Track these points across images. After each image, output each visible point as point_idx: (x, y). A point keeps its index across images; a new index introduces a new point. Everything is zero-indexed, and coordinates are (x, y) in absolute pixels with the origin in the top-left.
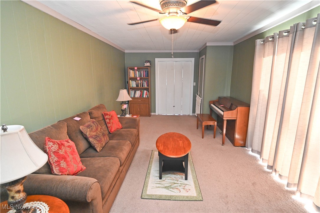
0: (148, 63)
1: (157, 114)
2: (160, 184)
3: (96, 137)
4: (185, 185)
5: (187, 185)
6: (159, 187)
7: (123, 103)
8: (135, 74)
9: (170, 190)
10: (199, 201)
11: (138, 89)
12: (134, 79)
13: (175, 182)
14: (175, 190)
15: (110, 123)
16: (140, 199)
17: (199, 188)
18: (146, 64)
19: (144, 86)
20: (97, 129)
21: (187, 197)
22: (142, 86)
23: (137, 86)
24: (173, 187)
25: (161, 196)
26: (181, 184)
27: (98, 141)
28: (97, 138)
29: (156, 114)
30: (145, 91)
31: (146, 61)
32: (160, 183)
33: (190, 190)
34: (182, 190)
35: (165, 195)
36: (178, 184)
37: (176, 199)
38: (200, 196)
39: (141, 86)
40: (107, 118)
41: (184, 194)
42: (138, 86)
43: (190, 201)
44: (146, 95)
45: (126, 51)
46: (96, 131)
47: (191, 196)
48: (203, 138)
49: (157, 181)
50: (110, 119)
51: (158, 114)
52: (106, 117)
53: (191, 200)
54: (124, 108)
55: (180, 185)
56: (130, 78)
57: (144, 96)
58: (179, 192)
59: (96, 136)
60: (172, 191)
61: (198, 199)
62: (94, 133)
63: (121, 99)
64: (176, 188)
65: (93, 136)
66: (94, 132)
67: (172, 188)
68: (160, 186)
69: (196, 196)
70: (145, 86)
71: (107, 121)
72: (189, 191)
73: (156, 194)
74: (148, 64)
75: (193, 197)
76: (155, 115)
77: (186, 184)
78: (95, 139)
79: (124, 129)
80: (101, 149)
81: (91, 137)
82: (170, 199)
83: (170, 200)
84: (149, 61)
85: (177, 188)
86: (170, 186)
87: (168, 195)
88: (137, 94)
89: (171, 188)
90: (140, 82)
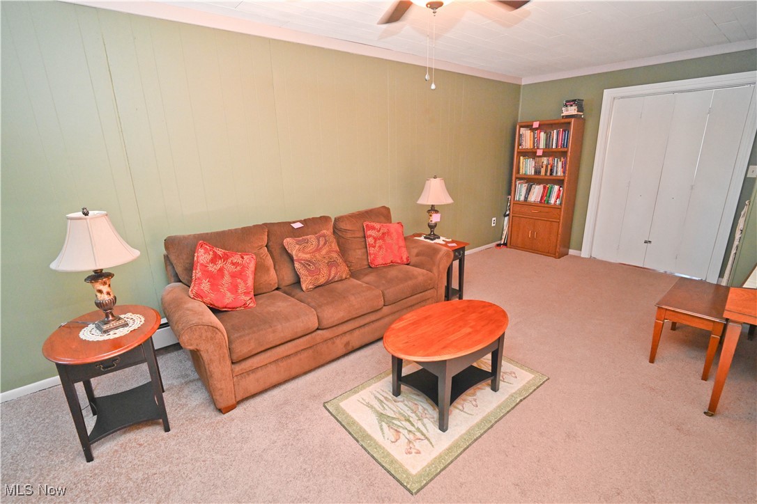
0: (571, 106)
1: (584, 253)
2: (381, 402)
3: (306, 264)
4: (423, 437)
5: (426, 441)
6: (372, 407)
7: (433, 209)
8: (536, 141)
9: (381, 426)
10: (405, 487)
11: (539, 182)
12: (531, 154)
13: (411, 419)
14: (390, 434)
15: (374, 247)
16: (322, 405)
17: (442, 466)
18: (567, 111)
19: (557, 173)
20: (318, 250)
21: (393, 461)
22: (548, 174)
23: (537, 172)
24: (394, 424)
25: (354, 423)
26: (418, 429)
27: (309, 270)
28: (309, 265)
29: (582, 256)
30: (556, 188)
31: (567, 101)
32: (385, 401)
33: (418, 452)
34: (403, 441)
35: (361, 428)
36: (413, 425)
37: (368, 449)
38: (420, 482)
39: (546, 171)
40: (370, 236)
41: (397, 451)
42: (540, 172)
43: (389, 472)
44: (558, 197)
45: (525, 81)
46: (312, 252)
47: (401, 466)
48: (652, 360)
49: (383, 394)
50: (375, 239)
51: (587, 256)
52: (369, 233)
53: (393, 472)
54: (433, 222)
55: (412, 429)
56: (518, 152)
57: (552, 201)
58: (393, 440)
59: (309, 261)
60: (382, 429)
61: (408, 483)
62: (307, 256)
63: (427, 199)
64: (396, 430)
65: (301, 260)
66: (307, 253)
67: (391, 424)
68: (375, 406)
69: (410, 475)
70: (559, 174)
71: (370, 240)
72: (413, 454)
73: (350, 414)
74: (572, 110)
75: (405, 471)
76: (579, 258)
77: (427, 438)
78: (304, 265)
79: (412, 267)
80: (311, 287)
81: (299, 261)
82: (359, 439)
83: (358, 441)
84: (574, 101)
85: (399, 432)
86: (393, 418)
87: (365, 431)
88: (535, 194)
89: (387, 423)
90: (545, 163)
